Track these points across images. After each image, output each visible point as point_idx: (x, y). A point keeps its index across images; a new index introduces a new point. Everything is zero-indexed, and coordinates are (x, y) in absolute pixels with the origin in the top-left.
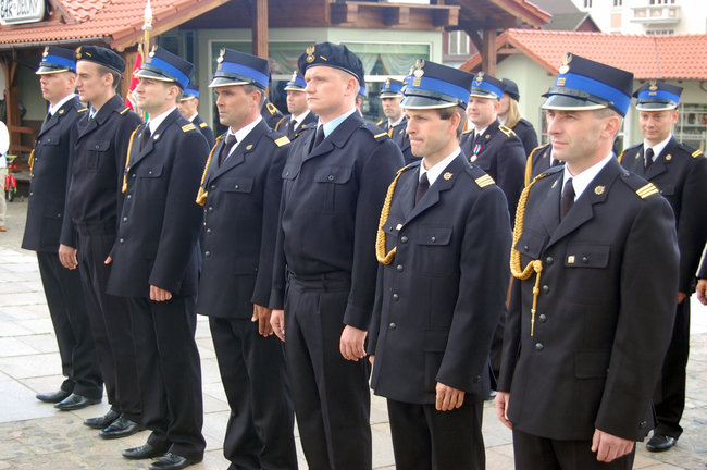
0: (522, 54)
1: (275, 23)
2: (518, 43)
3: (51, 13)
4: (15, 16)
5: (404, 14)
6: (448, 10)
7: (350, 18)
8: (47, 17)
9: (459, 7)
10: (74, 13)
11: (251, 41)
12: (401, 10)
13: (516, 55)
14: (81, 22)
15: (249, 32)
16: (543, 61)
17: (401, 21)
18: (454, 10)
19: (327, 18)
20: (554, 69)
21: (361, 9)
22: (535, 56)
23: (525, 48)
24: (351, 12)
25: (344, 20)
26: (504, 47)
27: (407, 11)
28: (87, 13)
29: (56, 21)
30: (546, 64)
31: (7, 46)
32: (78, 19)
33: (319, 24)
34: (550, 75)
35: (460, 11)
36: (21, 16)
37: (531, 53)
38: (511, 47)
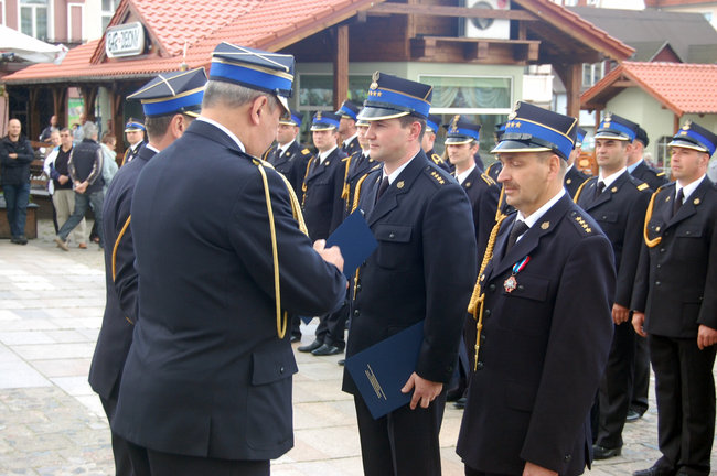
0: (636, 87)
1: (354, 57)
2: (632, 75)
3: (150, 47)
4: (119, 49)
5: (483, 48)
6: (528, 45)
7: (428, 52)
8: (146, 51)
9: (539, 42)
10: (169, 47)
11: (331, 74)
12: (480, 45)
13: (631, 87)
14: (174, 56)
15: (330, 66)
16: (657, 94)
17: (479, 55)
18: (534, 45)
19: (407, 53)
20: (667, 102)
21: (439, 44)
22: (650, 89)
23: (639, 81)
24: (429, 47)
25: (422, 55)
26: (619, 79)
27: (486, 46)
28: (180, 47)
29: (154, 55)
30: (660, 97)
31: (109, 78)
32: (171, 53)
33: (399, 58)
34: (664, 108)
35: (540, 45)
36: (124, 49)
37: (646, 86)
38: (626, 79)
